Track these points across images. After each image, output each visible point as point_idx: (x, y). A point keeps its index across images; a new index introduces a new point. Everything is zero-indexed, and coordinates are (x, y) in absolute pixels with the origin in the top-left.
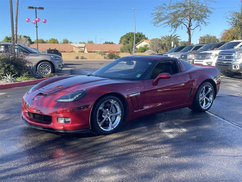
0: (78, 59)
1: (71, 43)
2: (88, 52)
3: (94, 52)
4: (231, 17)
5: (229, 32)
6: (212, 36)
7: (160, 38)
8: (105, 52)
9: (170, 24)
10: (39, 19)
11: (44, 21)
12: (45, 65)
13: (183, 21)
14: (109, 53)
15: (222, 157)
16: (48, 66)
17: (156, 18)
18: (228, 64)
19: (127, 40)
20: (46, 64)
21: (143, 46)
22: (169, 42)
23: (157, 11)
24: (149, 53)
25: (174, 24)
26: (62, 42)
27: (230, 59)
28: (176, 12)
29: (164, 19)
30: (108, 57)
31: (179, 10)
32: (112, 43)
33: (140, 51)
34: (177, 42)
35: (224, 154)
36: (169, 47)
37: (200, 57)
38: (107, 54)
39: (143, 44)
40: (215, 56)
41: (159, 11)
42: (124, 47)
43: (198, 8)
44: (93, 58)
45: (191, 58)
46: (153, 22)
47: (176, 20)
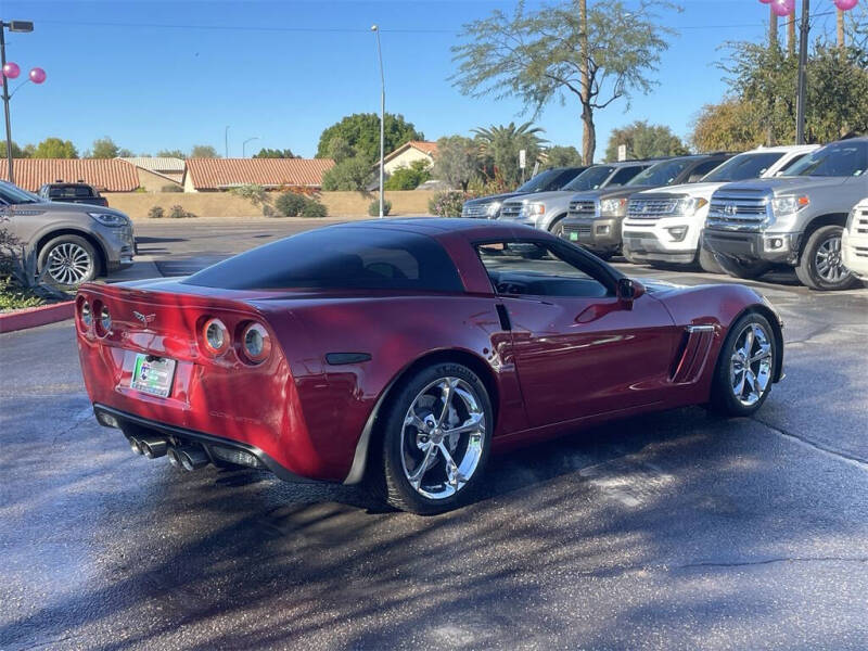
0: (160, 216)
1: (126, 155)
2: (200, 190)
3: (224, 190)
4: (737, 64)
5: (723, 114)
6: (656, 128)
7: (472, 136)
8: (267, 190)
9: (520, 86)
10: (15, 67)
11: (36, 76)
12: (68, 248)
13: (565, 76)
14: (280, 193)
15: (823, 563)
16: (81, 253)
17: (469, 64)
18: (749, 235)
19: (347, 143)
20: (72, 246)
21: (410, 168)
22: (504, 150)
23: (471, 39)
24: (431, 191)
25: (534, 87)
26: (92, 154)
27: (752, 217)
28: (543, 44)
29: (497, 68)
30: (278, 207)
31: (552, 38)
32: (289, 155)
33: (400, 186)
34: (535, 151)
35: (827, 552)
36: (505, 171)
37: (645, 210)
38: (275, 195)
39: (409, 158)
40: (698, 203)
41: (479, 39)
42: (337, 172)
43: (620, 29)
44: (218, 212)
45: (610, 213)
46: (457, 78)
47: (543, 72)
